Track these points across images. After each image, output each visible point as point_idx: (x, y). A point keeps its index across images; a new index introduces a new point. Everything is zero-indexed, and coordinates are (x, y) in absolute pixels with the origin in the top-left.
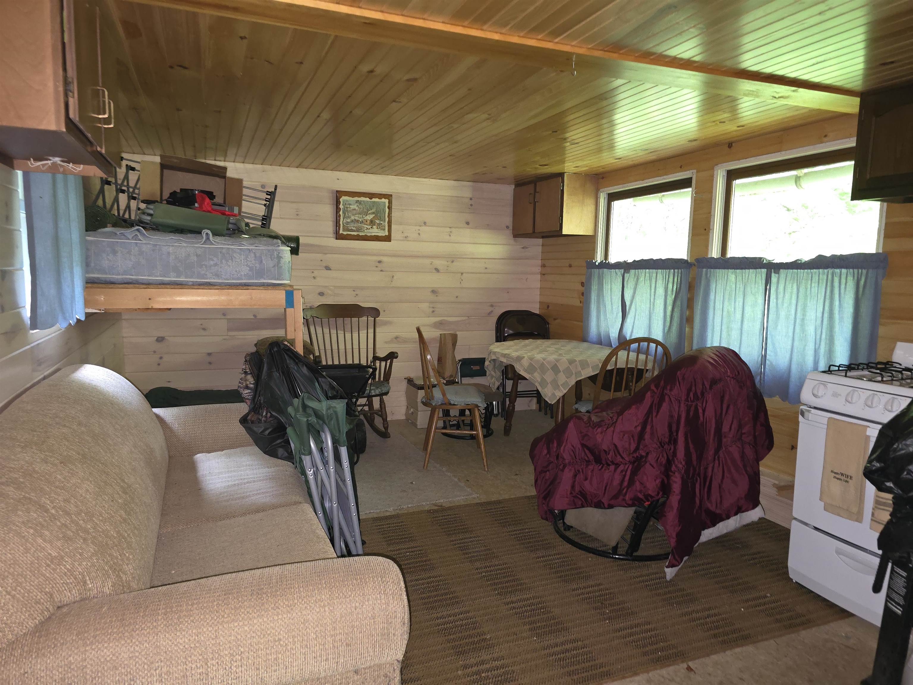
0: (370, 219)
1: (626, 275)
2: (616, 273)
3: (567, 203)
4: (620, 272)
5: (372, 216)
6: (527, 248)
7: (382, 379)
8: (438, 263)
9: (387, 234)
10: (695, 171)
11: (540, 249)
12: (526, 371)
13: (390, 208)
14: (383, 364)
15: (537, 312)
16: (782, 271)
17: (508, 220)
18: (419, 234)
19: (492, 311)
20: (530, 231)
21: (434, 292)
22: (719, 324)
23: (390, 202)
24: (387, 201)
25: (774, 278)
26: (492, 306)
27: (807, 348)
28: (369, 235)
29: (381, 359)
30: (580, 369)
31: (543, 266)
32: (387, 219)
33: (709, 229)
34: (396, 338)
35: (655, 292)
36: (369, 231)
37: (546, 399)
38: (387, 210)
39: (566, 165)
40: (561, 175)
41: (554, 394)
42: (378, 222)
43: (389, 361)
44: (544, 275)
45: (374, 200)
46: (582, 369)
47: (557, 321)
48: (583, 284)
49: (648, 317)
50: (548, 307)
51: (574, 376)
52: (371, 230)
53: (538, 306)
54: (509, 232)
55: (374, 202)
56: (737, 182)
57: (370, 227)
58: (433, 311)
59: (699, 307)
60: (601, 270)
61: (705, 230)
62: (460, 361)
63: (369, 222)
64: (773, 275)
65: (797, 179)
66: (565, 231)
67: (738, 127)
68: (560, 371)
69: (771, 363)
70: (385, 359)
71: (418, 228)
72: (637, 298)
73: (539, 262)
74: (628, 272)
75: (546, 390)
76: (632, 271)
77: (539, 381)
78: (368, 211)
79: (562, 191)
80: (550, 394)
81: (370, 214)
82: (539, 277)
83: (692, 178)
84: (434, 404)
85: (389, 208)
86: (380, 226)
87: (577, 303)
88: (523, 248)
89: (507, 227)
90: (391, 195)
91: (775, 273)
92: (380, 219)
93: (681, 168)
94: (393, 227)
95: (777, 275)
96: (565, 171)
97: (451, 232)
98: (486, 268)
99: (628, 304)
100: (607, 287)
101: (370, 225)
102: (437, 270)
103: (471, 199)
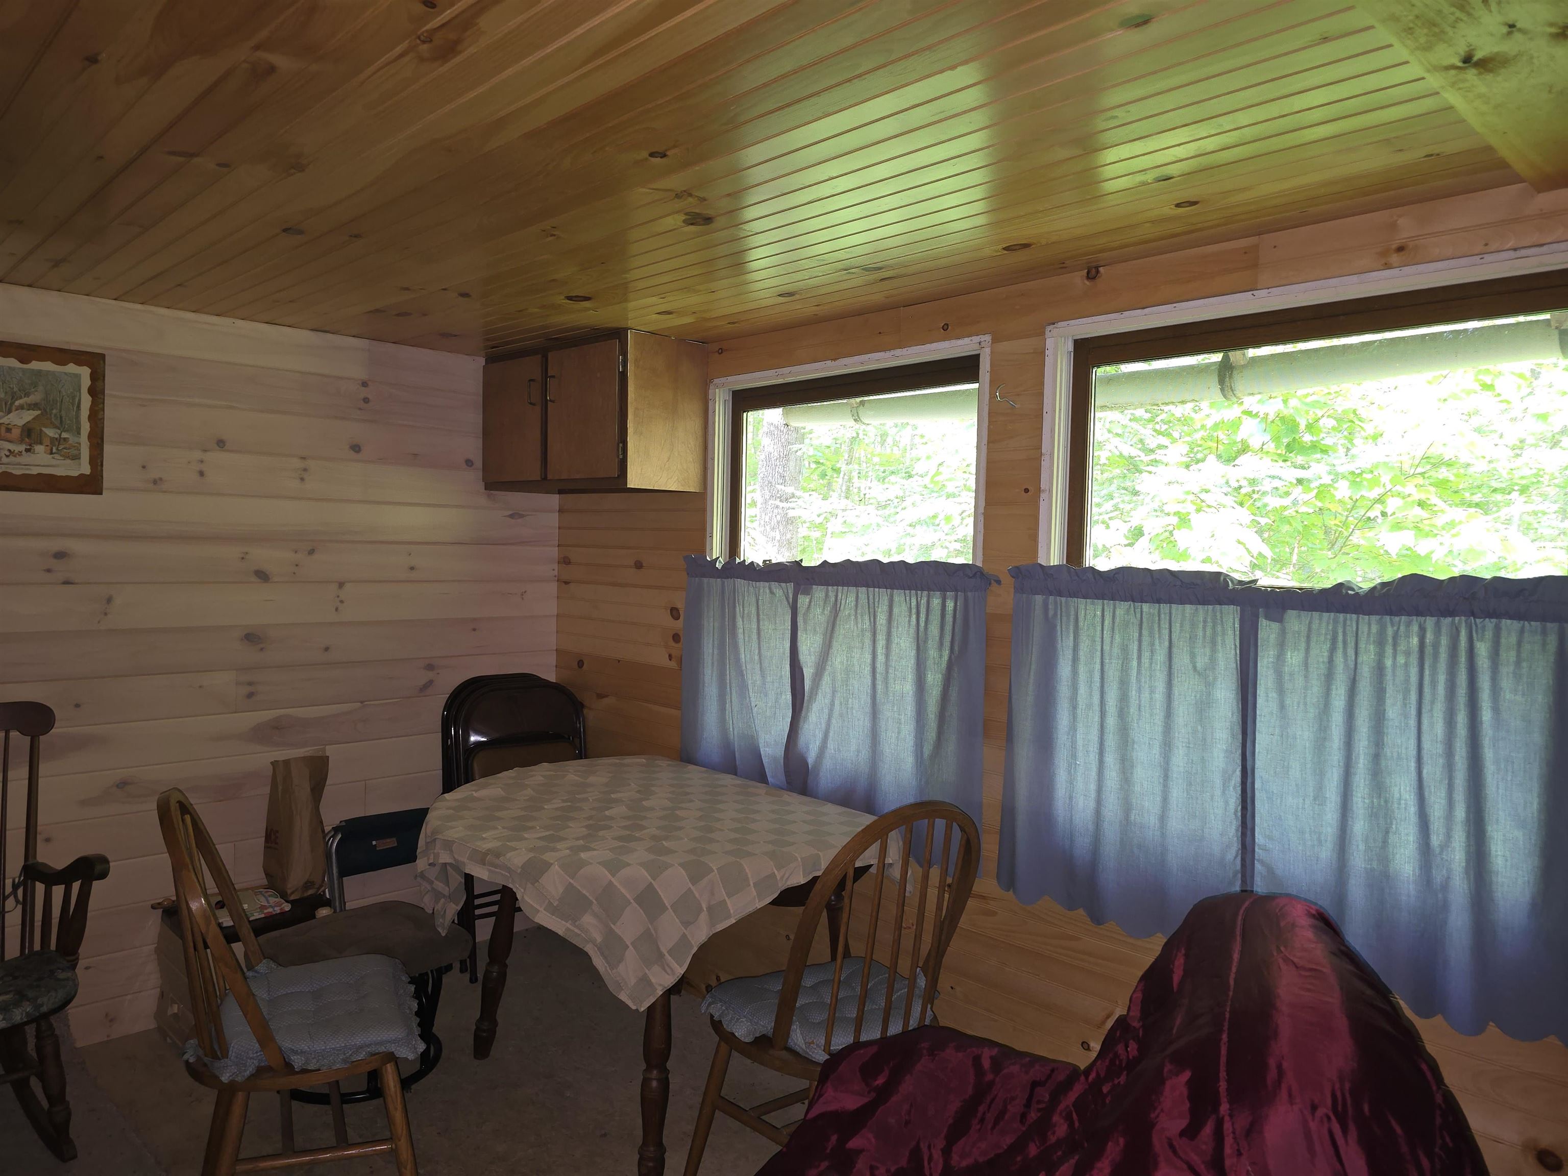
0: (21, 423)
1: (803, 600)
2: (772, 592)
3: (637, 409)
4: (781, 591)
5: (28, 416)
6: (521, 516)
7: (53, 946)
8: (262, 556)
9: (86, 469)
10: (988, 338)
11: (553, 519)
12: (553, 910)
13: (96, 392)
14: (58, 891)
15: (552, 677)
16: (1291, 614)
17: (472, 447)
18: (201, 474)
19: (431, 682)
20: (536, 476)
21: (252, 638)
22: (1094, 748)
23: (97, 377)
24: (85, 372)
25: (1267, 631)
26: (430, 667)
27: (1392, 838)
28: (18, 472)
29: (51, 878)
30: (721, 894)
31: (565, 561)
32: (86, 427)
33: (1039, 490)
34: (123, 784)
35: (888, 647)
36: (18, 459)
37: (623, 997)
38: (86, 401)
39: (631, 305)
40: (618, 334)
41: (644, 981)
42: (51, 432)
43: (76, 886)
44: (566, 583)
45: (35, 365)
46: (729, 895)
47: (606, 701)
48: (675, 613)
49: (868, 709)
50: (581, 664)
51: (704, 916)
52: (26, 459)
53: (552, 660)
54: (474, 477)
55: (39, 373)
56: (1101, 372)
57: (22, 448)
58: (250, 695)
59: (1030, 699)
60: (728, 582)
61: (1026, 491)
62: (336, 830)
63: (16, 432)
64: (1263, 623)
65: (1225, 373)
66: (633, 481)
67: (1178, 205)
68: (663, 909)
69: (1270, 870)
70: (65, 876)
71: (197, 455)
72: (838, 660)
73: (554, 552)
74: (807, 592)
75: (621, 967)
76: (819, 592)
77: (599, 939)
78: (14, 397)
79: (623, 376)
80: (632, 981)
81: (21, 407)
82: (553, 587)
83: (978, 356)
84: (225, 1078)
85: (92, 391)
86: (56, 447)
87: (659, 657)
88: (511, 516)
89: (469, 463)
90: (102, 357)
91: (1268, 618)
92: (61, 425)
93: (947, 331)
94: (108, 449)
95: (1275, 626)
96: (630, 324)
97: (305, 470)
98: (412, 568)
99: (808, 672)
100: (745, 627)
101: (21, 441)
102: (262, 576)
103: (364, 384)
